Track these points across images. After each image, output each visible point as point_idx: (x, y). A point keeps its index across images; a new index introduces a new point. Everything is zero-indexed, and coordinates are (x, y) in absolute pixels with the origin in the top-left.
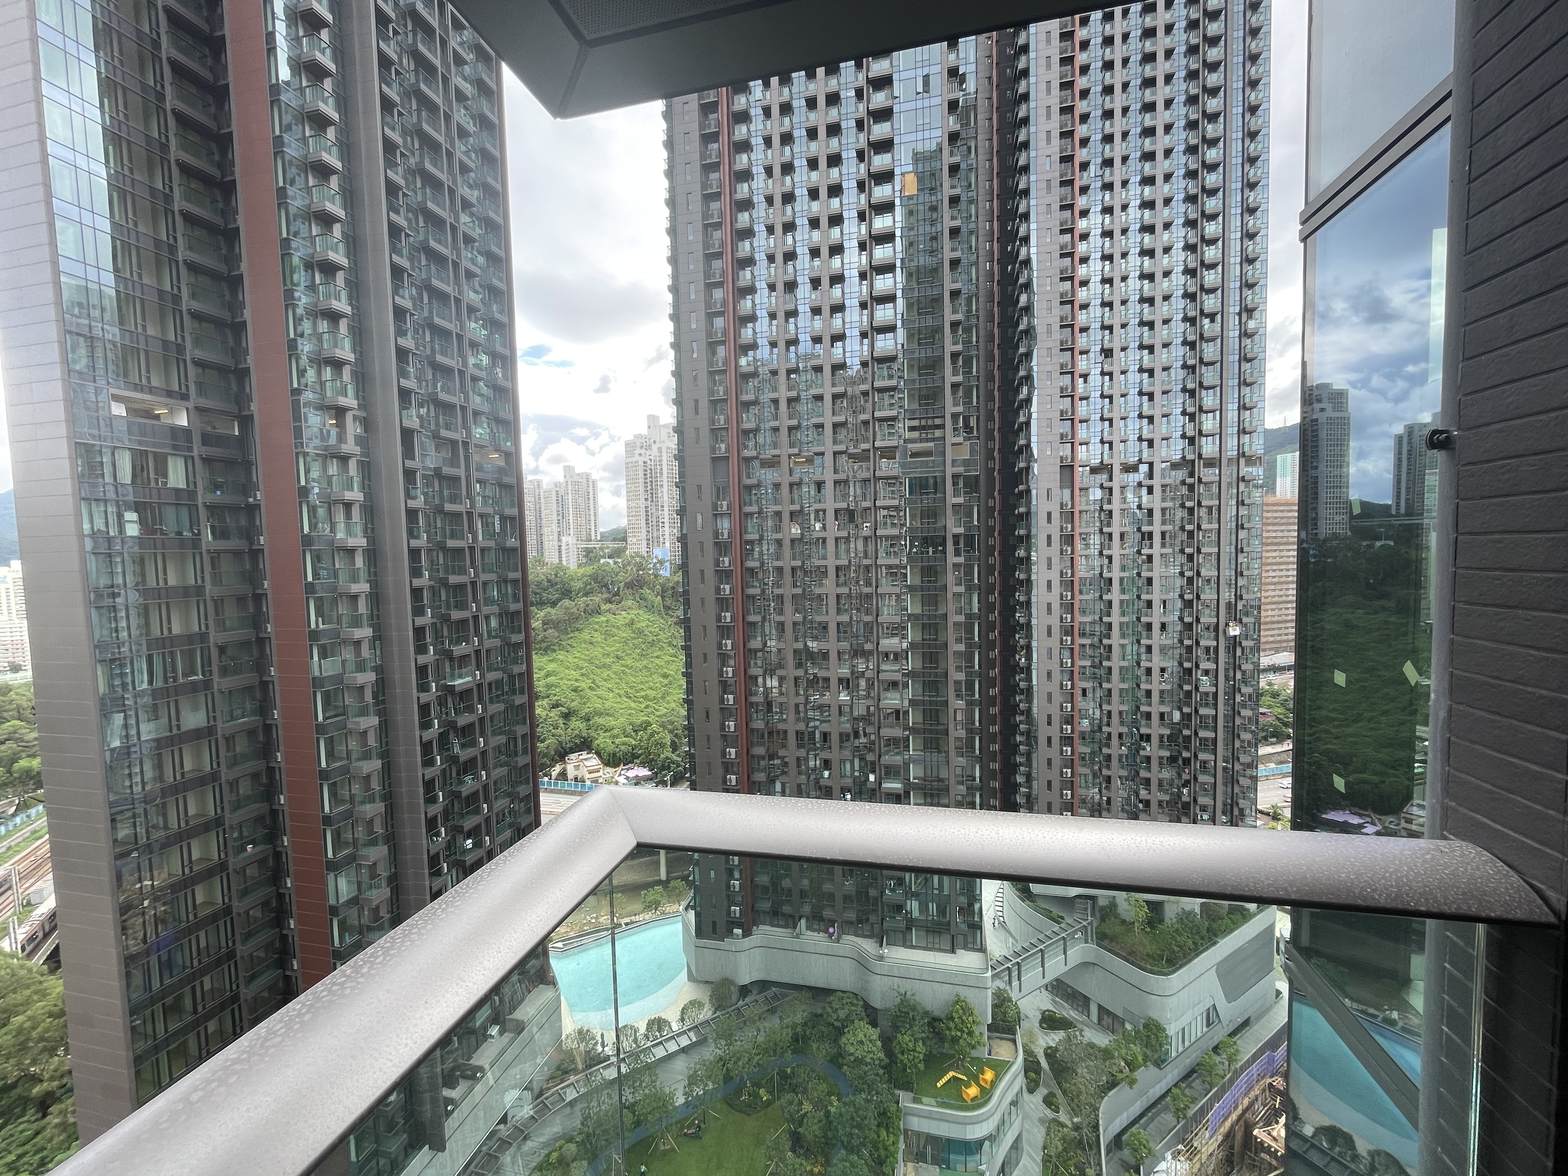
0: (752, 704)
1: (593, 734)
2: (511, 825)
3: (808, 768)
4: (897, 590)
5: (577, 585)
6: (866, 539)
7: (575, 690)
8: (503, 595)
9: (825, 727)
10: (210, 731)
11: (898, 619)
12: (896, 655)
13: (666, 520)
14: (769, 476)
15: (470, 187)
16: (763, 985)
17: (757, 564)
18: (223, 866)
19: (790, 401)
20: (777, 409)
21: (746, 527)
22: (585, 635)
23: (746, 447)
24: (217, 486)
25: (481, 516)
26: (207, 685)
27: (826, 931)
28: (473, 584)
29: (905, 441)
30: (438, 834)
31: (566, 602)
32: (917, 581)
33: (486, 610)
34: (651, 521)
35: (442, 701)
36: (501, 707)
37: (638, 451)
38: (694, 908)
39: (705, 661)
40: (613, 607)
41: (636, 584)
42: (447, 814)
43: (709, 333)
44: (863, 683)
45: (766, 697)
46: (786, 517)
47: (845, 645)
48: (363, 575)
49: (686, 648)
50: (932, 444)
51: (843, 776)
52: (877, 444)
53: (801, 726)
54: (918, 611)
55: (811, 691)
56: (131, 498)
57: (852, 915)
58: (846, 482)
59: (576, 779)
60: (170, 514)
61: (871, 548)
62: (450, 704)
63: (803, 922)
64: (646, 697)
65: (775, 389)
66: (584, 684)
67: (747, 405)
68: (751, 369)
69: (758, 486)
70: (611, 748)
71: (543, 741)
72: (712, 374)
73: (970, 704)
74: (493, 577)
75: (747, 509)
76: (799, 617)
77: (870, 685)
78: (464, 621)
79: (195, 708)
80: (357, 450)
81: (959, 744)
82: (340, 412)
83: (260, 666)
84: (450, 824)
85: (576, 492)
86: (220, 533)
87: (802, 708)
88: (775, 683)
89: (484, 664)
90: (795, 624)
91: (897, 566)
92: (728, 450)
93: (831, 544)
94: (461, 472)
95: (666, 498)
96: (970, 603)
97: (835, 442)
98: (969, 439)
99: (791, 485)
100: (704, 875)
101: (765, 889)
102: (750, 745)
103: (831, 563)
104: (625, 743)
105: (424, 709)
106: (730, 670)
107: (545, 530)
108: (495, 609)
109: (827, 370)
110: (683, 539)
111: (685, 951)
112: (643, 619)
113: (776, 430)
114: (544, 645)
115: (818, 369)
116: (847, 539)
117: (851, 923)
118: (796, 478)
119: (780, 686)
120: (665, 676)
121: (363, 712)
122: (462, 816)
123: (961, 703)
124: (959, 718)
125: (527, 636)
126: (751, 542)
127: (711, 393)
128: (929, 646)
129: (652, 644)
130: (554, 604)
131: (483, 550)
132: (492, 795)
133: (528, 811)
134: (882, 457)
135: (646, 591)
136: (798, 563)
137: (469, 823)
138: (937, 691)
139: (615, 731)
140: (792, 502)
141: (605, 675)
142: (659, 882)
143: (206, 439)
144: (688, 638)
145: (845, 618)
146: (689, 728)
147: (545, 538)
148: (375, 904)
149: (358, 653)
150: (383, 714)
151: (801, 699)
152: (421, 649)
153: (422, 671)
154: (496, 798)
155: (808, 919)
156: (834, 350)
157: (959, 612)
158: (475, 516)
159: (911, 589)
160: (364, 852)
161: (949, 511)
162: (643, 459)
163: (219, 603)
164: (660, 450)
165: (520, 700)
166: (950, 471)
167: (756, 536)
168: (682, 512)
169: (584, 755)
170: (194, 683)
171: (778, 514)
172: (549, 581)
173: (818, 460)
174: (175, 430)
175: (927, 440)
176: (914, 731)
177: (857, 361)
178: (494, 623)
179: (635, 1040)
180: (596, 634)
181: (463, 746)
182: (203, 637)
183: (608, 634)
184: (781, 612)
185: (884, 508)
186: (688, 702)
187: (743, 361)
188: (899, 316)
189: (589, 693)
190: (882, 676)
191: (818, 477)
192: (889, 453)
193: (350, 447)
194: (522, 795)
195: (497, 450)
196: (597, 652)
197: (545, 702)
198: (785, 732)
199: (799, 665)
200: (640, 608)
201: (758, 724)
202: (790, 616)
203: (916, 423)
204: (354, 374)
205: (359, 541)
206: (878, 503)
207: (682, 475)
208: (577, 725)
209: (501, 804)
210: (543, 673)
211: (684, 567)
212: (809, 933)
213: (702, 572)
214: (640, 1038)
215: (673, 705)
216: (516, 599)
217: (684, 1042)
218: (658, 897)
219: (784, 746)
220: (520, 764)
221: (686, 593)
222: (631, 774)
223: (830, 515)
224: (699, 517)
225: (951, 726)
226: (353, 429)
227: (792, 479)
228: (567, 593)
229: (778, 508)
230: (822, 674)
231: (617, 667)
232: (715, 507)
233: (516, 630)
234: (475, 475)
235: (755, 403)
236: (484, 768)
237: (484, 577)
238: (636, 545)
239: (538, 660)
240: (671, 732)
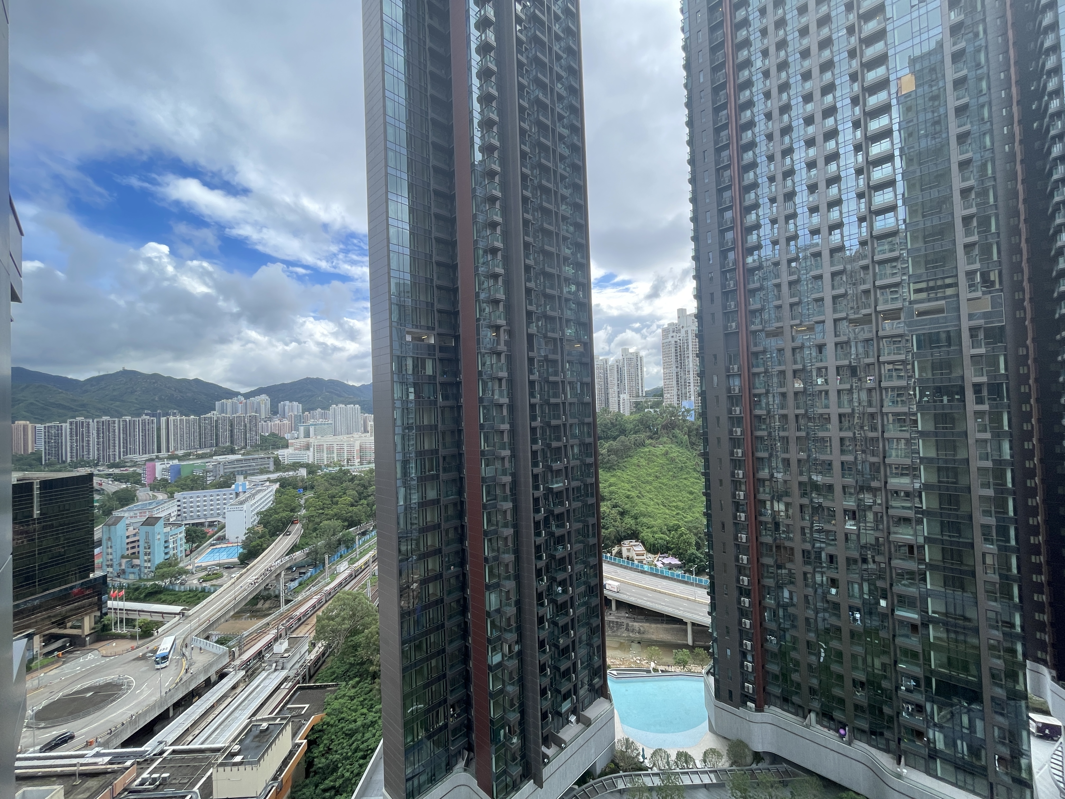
0: (761, 522)
1: (640, 529)
2: (585, 583)
3: (815, 583)
4: (907, 435)
5: (629, 426)
6: (870, 390)
7: (628, 497)
8: (582, 433)
9: (831, 550)
10: (438, 501)
11: (908, 461)
12: (907, 494)
13: (692, 381)
14: (773, 343)
15: (566, 188)
16: (775, 759)
17: (764, 412)
18: (441, 575)
19: (791, 283)
20: (780, 291)
21: (754, 384)
22: (635, 460)
23: (753, 323)
24: (444, 373)
25: (569, 383)
26: (437, 476)
27: (837, 731)
28: (565, 425)
29: (911, 303)
30: (542, 580)
31: (622, 438)
32: (930, 427)
33: (571, 441)
34: (681, 383)
35: (546, 497)
36: (579, 504)
37: (672, 334)
38: (713, 675)
39: (721, 485)
40: (653, 441)
41: (670, 427)
42: (548, 567)
43: (721, 244)
44: (870, 516)
45: (774, 518)
46: (789, 375)
47: (849, 481)
48: (507, 419)
49: (706, 474)
50: (943, 302)
51: (851, 596)
52: (879, 308)
53: (808, 546)
54: (932, 454)
55: (816, 518)
56: (412, 380)
57: (865, 726)
58: (848, 343)
59: (628, 558)
60: (426, 388)
61: (875, 396)
62: (551, 499)
63: (813, 716)
64: (677, 507)
65: (777, 276)
66: (634, 494)
67: (753, 292)
68: (757, 264)
69: (764, 352)
70: (652, 540)
71: (607, 529)
72: (724, 273)
73: (1004, 550)
74: (576, 421)
75: (755, 370)
76: (803, 455)
77: (878, 519)
78: (559, 448)
79: (433, 489)
80: (505, 348)
81: (989, 587)
82: (497, 328)
83: (459, 468)
84: (549, 574)
85: (629, 365)
86: (445, 398)
87: (807, 531)
88: (782, 507)
89: (570, 476)
90: (799, 461)
91: (905, 414)
92: (737, 327)
93: (833, 396)
94: (559, 357)
95: (691, 365)
96: (1000, 449)
97: (835, 311)
98: (990, 292)
99: (794, 350)
100: (722, 651)
101: (776, 677)
102: (759, 556)
103: (834, 411)
104: (662, 538)
105: (536, 500)
106: (742, 494)
107: (610, 391)
108: (576, 441)
109: (826, 254)
110: (702, 394)
111: (707, 705)
112: (675, 451)
113: (779, 307)
114: (608, 465)
115: (817, 255)
116: (850, 391)
117: (863, 731)
118: (798, 343)
119: (787, 510)
120: (691, 493)
121: (505, 499)
122: (556, 571)
123: (992, 548)
124: (989, 560)
125: (596, 459)
126: (759, 395)
127: (723, 286)
128: (948, 489)
129: (681, 469)
130: (615, 439)
131: (570, 404)
132: (574, 561)
133: (595, 576)
134: (884, 319)
135: (677, 431)
136: (802, 411)
137: (560, 576)
138: (959, 531)
139: (655, 529)
140: (795, 362)
141: (648, 488)
142: (687, 646)
143: (442, 349)
144: (707, 466)
145: (850, 458)
146: (709, 535)
147: (610, 396)
148: (508, 615)
149: (503, 465)
150: (515, 501)
151: (807, 524)
152: (535, 464)
153: (535, 477)
154: (576, 563)
155: (817, 714)
156: (832, 237)
157: (986, 457)
158: (566, 383)
159: (922, 434)
160: (504, 582)
161: (967, 361)
162: (675, 339)
163: (444, 433)
164: (687, 332)
165: (591, 501)
166: (965, 324)
167: (763, 391)
168: (701, 375)
169: (634, 541)
170: (433, 475)
171: (782, 373)
172: (612, 423)
173: (819, 328)
174: (430, 346)
175: (937, 299)
176: (932, 567)
177: (856, 242)
178: (576, 450)
179: (668, 763)
180: (642, 460)
181: (557, 526)
182: (437, 451)
183: (650, 460)
184: (786, 451)
185: (889, 363)
186: (707, 515)
187: (750, 260)
188: (900, 197)
189: (637, 500)
190: (891, 512)
191: (819, 341)
192: (893, 315)
193: (502, 347)
194: (591, 564)
195: (579, 342)
196: (642, 472)
197: (609, 503)
198: (792, 549)
199: (804, 495)
200: (672, 443)
201: (768, 539)
202: (795, 454)
203: (923, 285)
204: (505, 306)
205: (505, 400)
206: (882, 359)
207: (701, 348)
208: (629, 521)
209: (579, 567)
210: (607, 484)
211: (703, 415)
212: (819, 727)
213: (718, 418)
214: (671, 763)
215: (698, 515)
216: (589, 435)
217: (707, 780)
218: (686, 658)
219: (791, 561)
220: (591, 543)
221: (705, 433)
222: (666, 561)
223: (832, 371)
224: (715, 378)
225: (979, 569)
226: (504, 337)
227: (794, 345)
228: (623, 432)
229: (782, 368)
230: (826, 504)
231: (656, 484)
232: (728, 370)
233: (588, 455)
234: (566, 358)
235: (761, 289)
236: (569, 542)
237: (571, 421)
238: (670, 398)
239: (602, 474)
240: (696, 535)
